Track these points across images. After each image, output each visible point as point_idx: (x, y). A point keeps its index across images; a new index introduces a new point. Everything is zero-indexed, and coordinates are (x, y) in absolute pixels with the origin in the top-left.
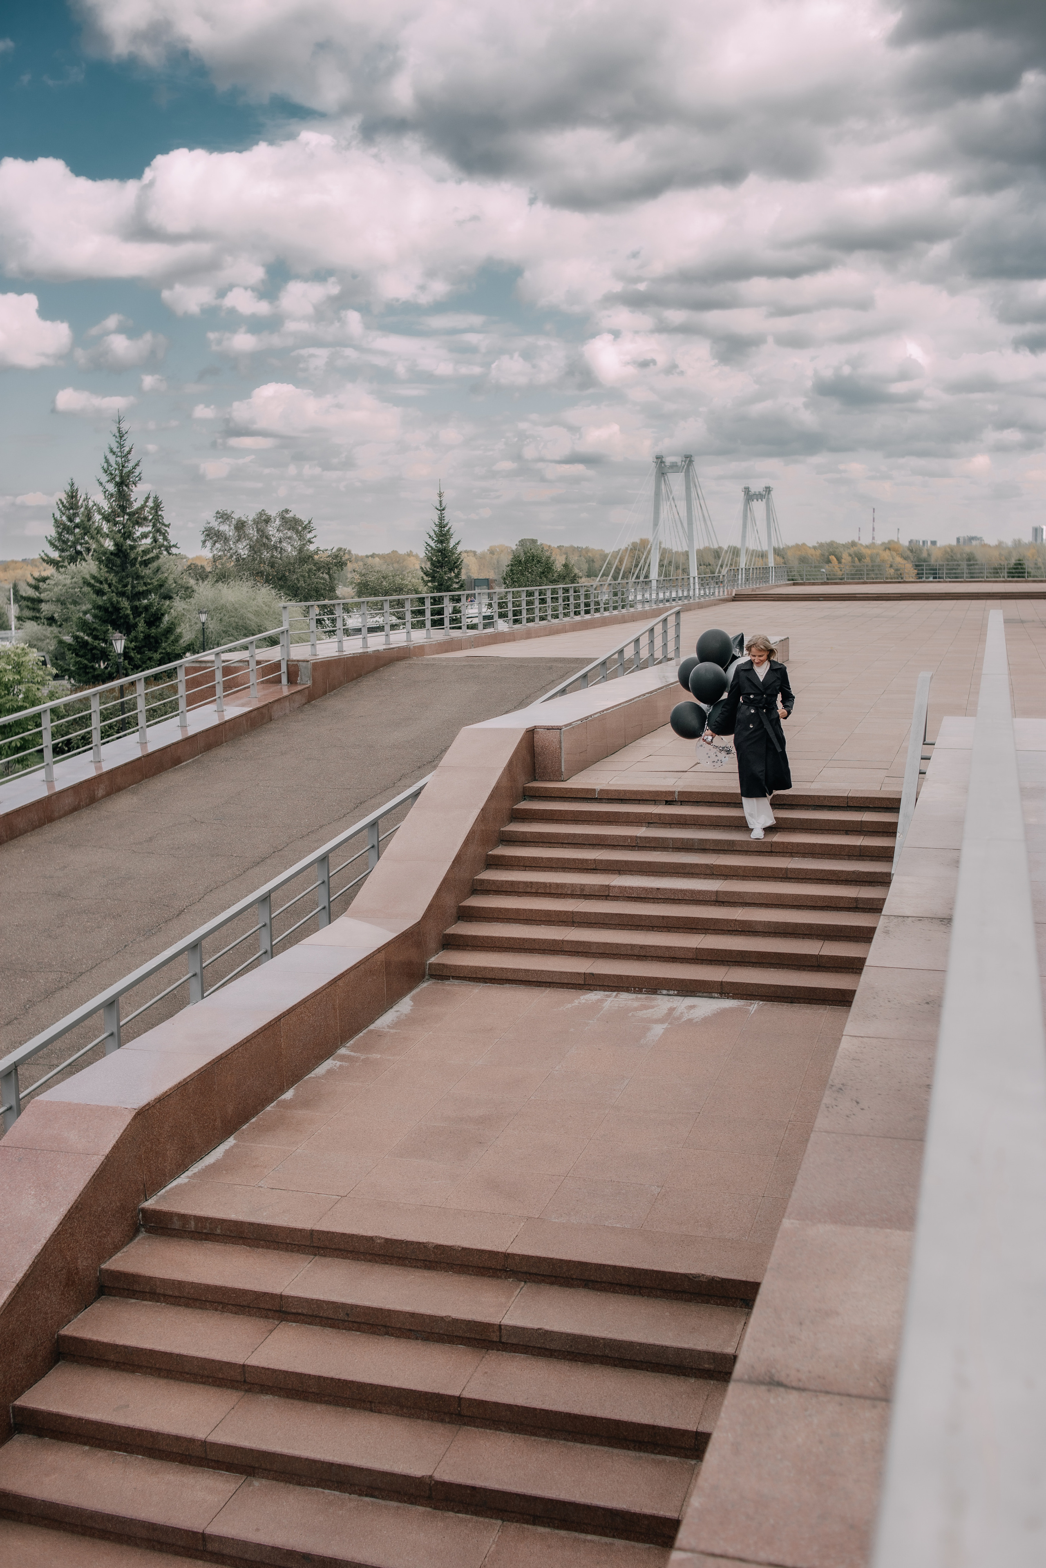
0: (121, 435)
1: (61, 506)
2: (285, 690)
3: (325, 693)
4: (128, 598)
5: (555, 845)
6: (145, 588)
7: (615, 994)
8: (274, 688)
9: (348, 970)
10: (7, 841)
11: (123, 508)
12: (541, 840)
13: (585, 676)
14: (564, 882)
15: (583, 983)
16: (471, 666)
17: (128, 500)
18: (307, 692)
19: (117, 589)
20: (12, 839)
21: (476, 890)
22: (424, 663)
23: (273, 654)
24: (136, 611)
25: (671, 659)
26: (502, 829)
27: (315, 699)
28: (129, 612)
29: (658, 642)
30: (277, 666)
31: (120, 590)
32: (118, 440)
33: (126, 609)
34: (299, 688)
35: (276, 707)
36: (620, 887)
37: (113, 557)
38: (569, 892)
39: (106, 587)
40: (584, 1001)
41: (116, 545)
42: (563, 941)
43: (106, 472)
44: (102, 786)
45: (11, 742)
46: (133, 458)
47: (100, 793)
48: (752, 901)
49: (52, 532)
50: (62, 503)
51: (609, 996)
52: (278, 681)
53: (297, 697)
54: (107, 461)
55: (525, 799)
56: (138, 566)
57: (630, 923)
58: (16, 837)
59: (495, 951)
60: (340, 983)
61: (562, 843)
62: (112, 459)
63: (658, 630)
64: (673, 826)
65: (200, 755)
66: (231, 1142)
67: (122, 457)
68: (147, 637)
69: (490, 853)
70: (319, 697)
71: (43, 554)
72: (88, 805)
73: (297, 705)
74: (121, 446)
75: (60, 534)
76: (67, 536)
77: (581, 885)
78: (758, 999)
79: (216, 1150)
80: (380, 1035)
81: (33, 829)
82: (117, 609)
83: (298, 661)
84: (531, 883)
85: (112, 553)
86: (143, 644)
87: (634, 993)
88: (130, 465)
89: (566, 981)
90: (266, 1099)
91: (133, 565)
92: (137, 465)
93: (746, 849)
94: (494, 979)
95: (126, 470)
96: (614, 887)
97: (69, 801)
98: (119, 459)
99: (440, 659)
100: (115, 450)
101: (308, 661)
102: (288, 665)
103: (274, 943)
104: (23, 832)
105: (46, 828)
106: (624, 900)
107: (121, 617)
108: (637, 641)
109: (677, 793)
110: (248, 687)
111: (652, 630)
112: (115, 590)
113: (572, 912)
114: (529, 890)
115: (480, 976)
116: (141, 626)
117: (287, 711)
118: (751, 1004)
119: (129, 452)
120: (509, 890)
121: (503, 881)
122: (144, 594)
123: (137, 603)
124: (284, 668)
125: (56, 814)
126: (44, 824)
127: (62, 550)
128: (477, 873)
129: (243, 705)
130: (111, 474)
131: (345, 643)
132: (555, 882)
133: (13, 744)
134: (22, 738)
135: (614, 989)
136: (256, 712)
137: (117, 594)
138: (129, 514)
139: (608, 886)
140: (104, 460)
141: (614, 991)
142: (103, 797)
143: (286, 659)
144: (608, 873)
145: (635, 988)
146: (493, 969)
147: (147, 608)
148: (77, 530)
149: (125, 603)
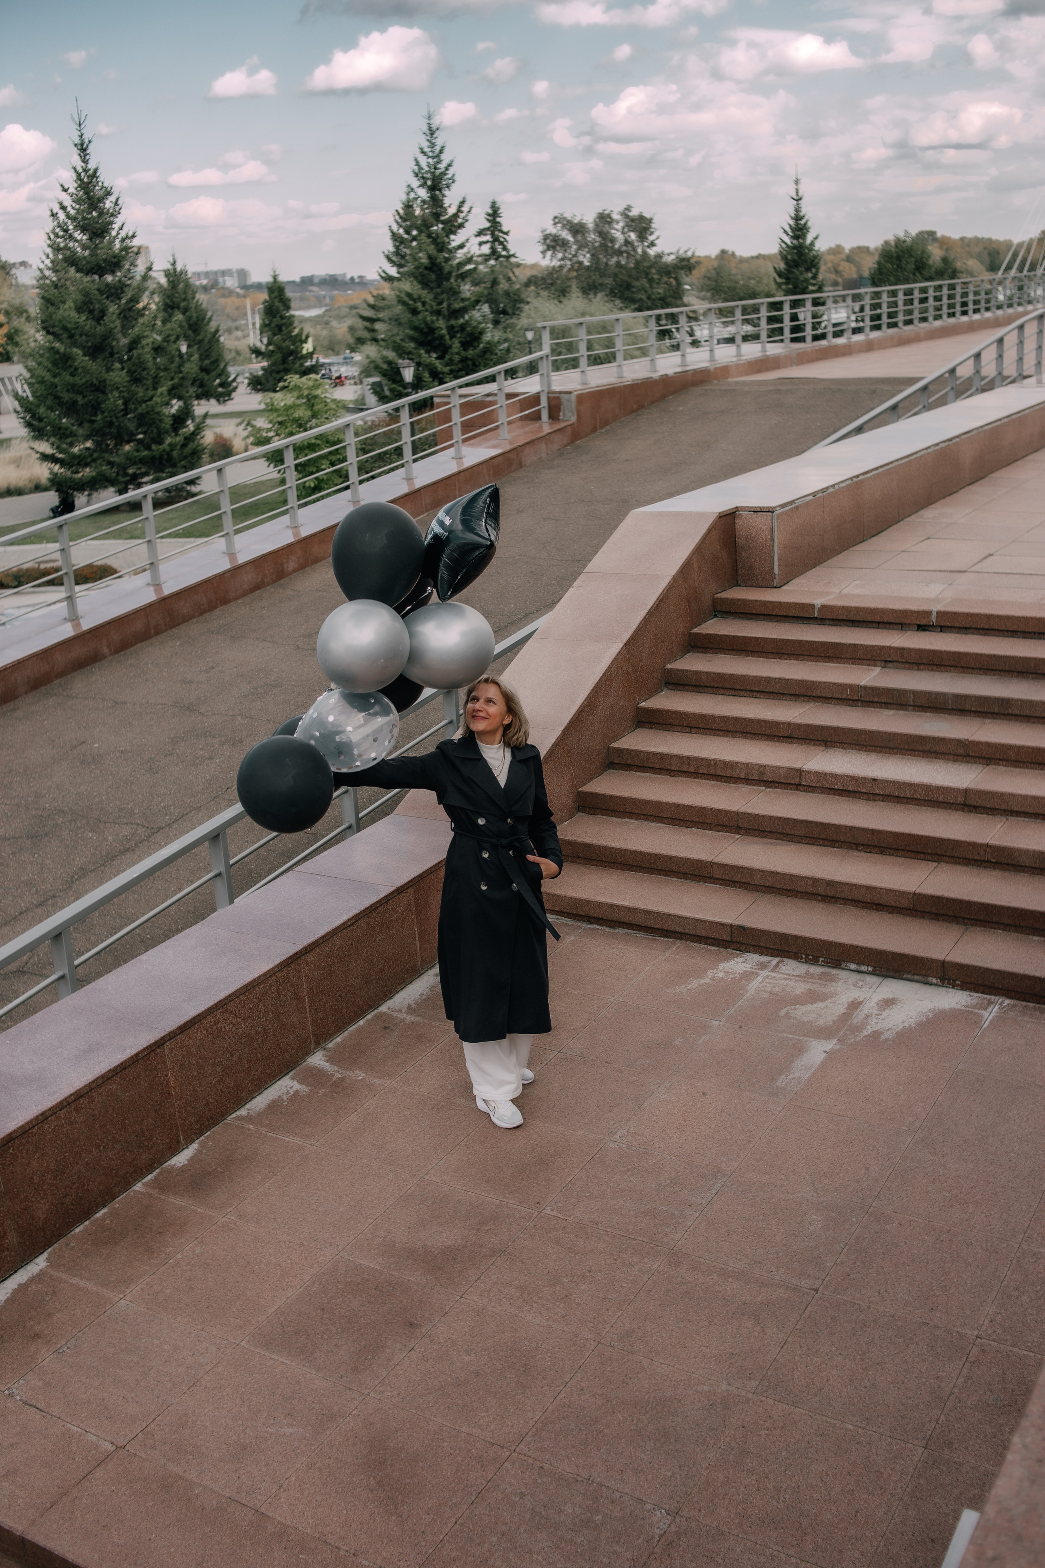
0: (432, 132)
1: (397, 217)
2: (546, 426)
3: (594, 430)
4: (444, 317)
5: (742, 693)
6: (461, 305)
7: (775, 960)
8: (533, 426)
9: (327, 934)
10: (166, 630)
11: (437, 216)
12: (721, 685)
13: (894, 407)
14: (736, 759)
15: (728, 939)
16: (778, 391)
17: (441, 207)
18: (569, 430)
19: (432, 307)
20: (172, 627)
21: (612, 763)
22: (723, 388)
23: (529, 385)
24: (451, 330)
25: (1030, 376)
26: (669, 666)
27: (581, 438)
28: (444, 331)
29: (1011, 355)
30: (535, 399)
31: (435, 308)
32: (428, 138)
33: (442, 329)
34: (562, 425)
35: (527, 451)
36: (817, 773)
37: (426, 272)
38: (742, 776)
39: (419, 305)
40: (721, 975)
41: (430, 257)
42: (712, 864)
43: (417, 175)
44: (293, 558)
46: (446, 158)
47: (291, 565)
48: (1023, 809)
49: (390, 247)
50: (399, 214)
51: (763, 966)
52: (537, 417)
53: (557, 438)
54: (417, 164)
55: (715, 616)
56: (452, 280)
57: (822, 836)
58: (179, 624)
59: (617, 868)
60: (310, 957)
61: (752, 691)
62: (424, 161)
63: (1011, 340)
64: (922, 667)
65: (426, 514)
66: (41, 1263)
67: (433, 158)
68: (464, 360)
69: (643, 704)
70: (587, 435)
71: (380, 271)
72: (274, 582)
73: (556, 447)
74: (433, 145)
75: (397, 247)
76: (404, 250)
77: (760, 766)
78: (1003, 995)
80: (387, 1025)
81: (201, 614)
82: (432, 330)
83: (560, 393)
84: (689, 758)
85: (426, 268)
86: (460, 366)
87: (806, 962)
88: (442, 166)
89: (703, 934)
90: (135, 1172)
91: (448, 279)
92: (450, 165)
93: (1027, 712)
94: (602, 919)
95: (438, 172)
96: (809, 772)
97: (248, 578)
98: (430, 160)
99: (744, 383)
100: (427, 150)
101: (570, 393)
102: (549, 398)
103: (361, 815)
104: (185, 619)
105: (217, 612)
106: (823, 793)
107: (436, 339)
108: (978, 356)
109: (934, 615)
110: (498, 427)
111: (1000, 341)
112: (429, 309)
113: (737, 814)
114: (685, 768)
115: (581, 913)
116: (456, 345)
117: (544, 455)
118: (990, 1003)
119: (441, 152)
120: (657, 766)
121: (648, 753)
122: (464, 310)
123: (453, 322)
124: (544, 402)
125: (232, 595)
126: (216, 607)
127: (400, 266)
128: (616, 737)
129: (494, 447)
130: (423, 178)
131: (625, 368)
132: (722, 758)
135: (776, 952)
136: (500, 458)
137: (431, 313)
138: (443, 222)
139: (799, 771)
140: (414, 163)
141: (776, 956)
142: (295, 570)
143: (546, 390)
144: (808, 744)
145: (807, 956)
146: (599, 904)
147: (463, 328)
148: (414, 244)
149: (441, 324)
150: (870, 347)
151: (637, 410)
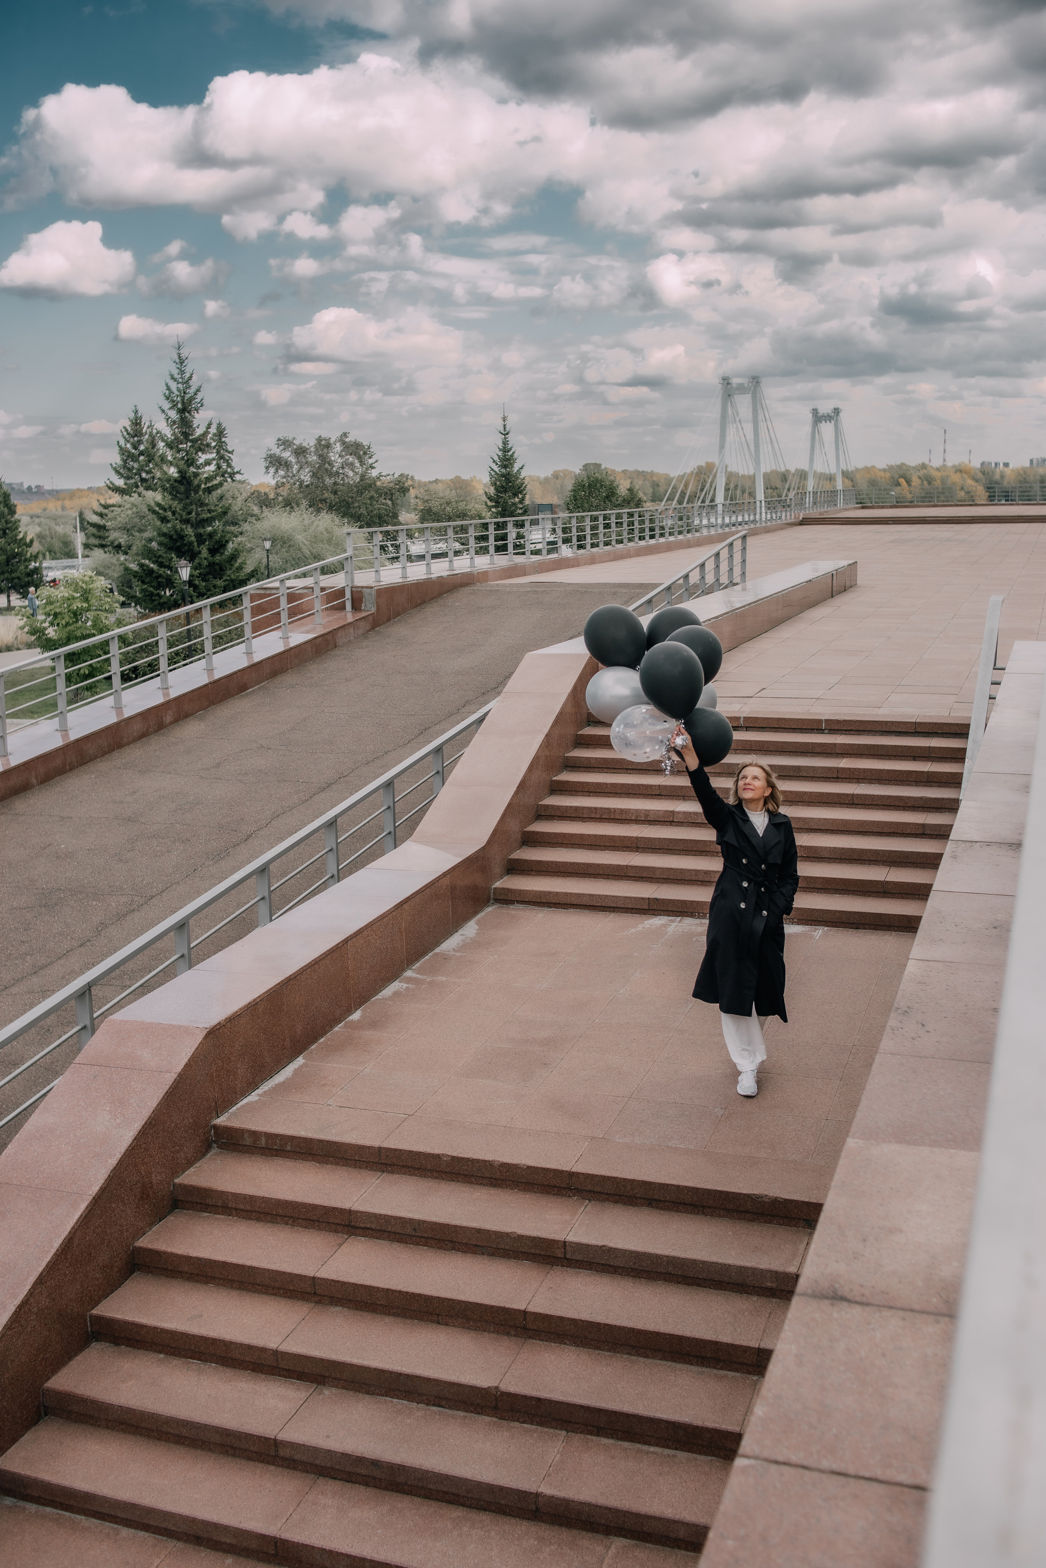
0: (181, 361)
1: (125, 433)
2: (349, 616)
3: (389, 619)
4: (192, 526)
5: (620, 771)
6: (209, 515)
7: (679, 919)
8: (338, 615)
9: (414, 893)
10: (77, 767)
11: (186, 435)
12: (605, 766)
13: (649, 601)
14: (629, 808)
15: (647, 908)
16: (535, 592)
17: (191, 426)
18: (371, 618)
19: (181, 517)
20: (82, 765)
21: (540, 815)
22: (488, 589)
23: (337, 581)
24: (200, 539)
25: (737, 584)
26: (566, 755)
27: (379, 626)
28: (193, 539)
29: (724, 567)
30: (341, 593)
31: (184, 517)
32: (179, 366)
33: (191, 536)
34: (364, 614)
35: (340, 633)
36: (684, 813)
37: (176, 484)
38: (633, 818)
39: (169, 514)
40: (648, 926)
41: (180, 472)
42: (627, 867)
43: (168, 399)
44: (170, 712)
45: (80, 669)
46: (194, 383)
47: (168, 719)
48: (818, 827)
49: (117, 459)
50: (126, 430)
51: (673, 921)
52: (342, 607)
53: (362, 624)
54: (168, 388)
55: (589, 725)
56: (201, 493)
57: (694, 849)
58: (87, 763)
59: (560, 876)
60: (406, 906)
61: (627, 769)
62: (174, 386)
63: (724, 554)
64: (738, 751)
65: (266, 682)
66: (300, 1061)
67: (183, 383)
68: (211, 565)
69: (555, 778)
70: (384, 623)
71: (108, 482)
72: (156, 731)
73: (361, 631)
74: (182, 372)
75: (125, 461)
76: (131, 463)
77: (646, 810)
78: (823, 925)
79: (286, 1069)
80: (445, 958)
81: (103, 755)
82: (181, 537)
83: (362, 587)
84: (596, 808)
85: (176, 481)
86: (207, 570)
87: (699, 918)
88: (192, 391)
89: (630, 906)
90: (334, 1020)
91: (196, 492)
92: (198, 390)
93: (811, 774)
94: (559, 904)
95: (187, 397)
96: (679, 813)
97: (137, 727)
98: (180, 386)
99: (504, 585)
100: (176, 376)
101: (372, 588)
102: (352, 591)
103: (340, 867)
104: (92, 759)
105: (116, 754)
106: (688, 826)
107: (186, 545)
108: (702, 566)
109: (742, 719)
110: (313, 614)
111: (717, 555)
112: (179, 518)
113: (637, 838)
114: (593, 815)
115: (544, 901)
116: (205, 553)
117: (352, 638)
118: (816, 929)
119: (190, 378)
120: (573, 815)
121: (567, 807)
122: (208, 521)
123: (201, 531)
124: (348, 595)
125: (125, 740)
126: (113, 750)
127: (128, 478)
128: (542, 799)
129: (308, 632)
130: (174, 401)
131: (408, 570)
132: (619, 807)
133: (82, 672)
134: (91, 665)
135: (678, 914)
136: (320, 639)
137: (181, 521)
138: (191, 441)
139: (673, 812)
140: (166, 388)
141: (678, 916)
142: (171, 723)
143: (350, 585)
144: (672, 799)
145: (699, 913)
146: (557, 894)
147: (211, 535)
148: (142, 458)
149: (189, 531)
150: (592, 561)
151: (421, 604)
